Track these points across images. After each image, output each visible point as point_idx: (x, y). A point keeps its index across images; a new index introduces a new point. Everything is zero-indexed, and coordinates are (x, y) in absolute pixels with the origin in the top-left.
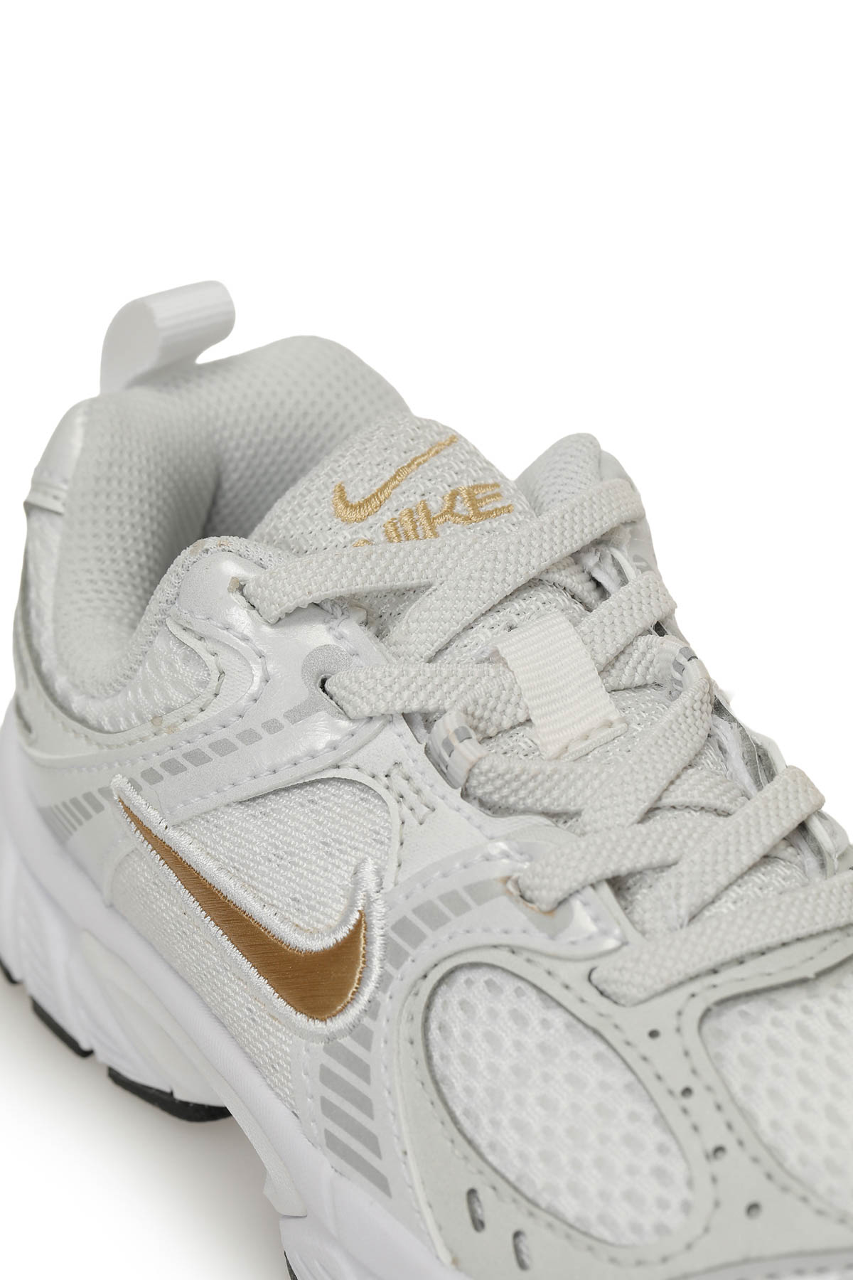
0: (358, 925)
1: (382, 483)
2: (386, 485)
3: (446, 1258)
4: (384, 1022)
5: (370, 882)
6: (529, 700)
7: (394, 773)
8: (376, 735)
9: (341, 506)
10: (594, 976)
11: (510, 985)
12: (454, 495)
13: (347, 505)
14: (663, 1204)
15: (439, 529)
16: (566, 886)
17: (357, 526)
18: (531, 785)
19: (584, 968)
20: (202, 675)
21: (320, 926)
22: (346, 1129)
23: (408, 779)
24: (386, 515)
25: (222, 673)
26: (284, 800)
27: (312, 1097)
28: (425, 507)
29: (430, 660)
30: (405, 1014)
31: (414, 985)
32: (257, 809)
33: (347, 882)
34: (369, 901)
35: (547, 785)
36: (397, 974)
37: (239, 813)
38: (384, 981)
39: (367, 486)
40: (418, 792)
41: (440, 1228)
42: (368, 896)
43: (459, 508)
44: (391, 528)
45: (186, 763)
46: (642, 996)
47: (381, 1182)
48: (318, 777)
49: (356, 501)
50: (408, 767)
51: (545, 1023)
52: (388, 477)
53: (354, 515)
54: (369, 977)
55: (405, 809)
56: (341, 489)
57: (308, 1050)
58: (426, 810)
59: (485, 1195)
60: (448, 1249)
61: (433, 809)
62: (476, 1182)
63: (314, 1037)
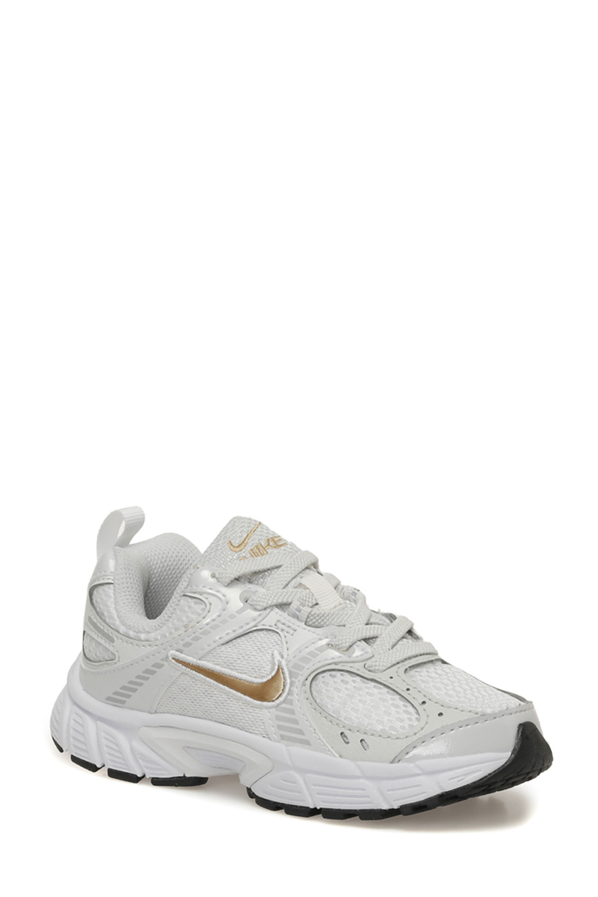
0: (278, 670)
1: (243, 539)
2: (245, 539)
3: (338, 756)
4: (296, 695)
5: (277, 657)
6: (317, 596)
7: (278, 624)
8: (269, 614)
9: (232, 547)
10: (366, 666)
11: (338, 674)
12: (268, 540)
13: (234, 547)
14: (410, 720)
15: (267, 550)
16: (351, 641)
17: (239, 553)
18: (327, 618)
19: (363, 664)
20: (203, 606)
21: (264, 675)
22: (289, 731)
23: (283, 624)
24: (248, 548)
25: (210, 604)
26: (239, 640)
27: (273, 727)
28: (261, 545)
29: (284, 588)
30: (302, 692)
31: (304, 682)
32: (230, 644)
33: (270, 659)
34: (280, 662)
35: (332, 617)
36: (297, 681)
37: (223, 648)
38: (292, 684)
39: (239, 540)
40: (289, 627)
41: (332, 748)
42: (279, 661)
43: (271, 544)
44: (251, 552)
45: (201, 636)
46: (384, 668)
47: (307, 743)
48: (249, 631)
49: (237, 545)
50: (283, 621)
51: (354, 681)
52: (245, 536)
53: (238, 549)
54: (287, 683)
55: (285, 633)
56: (230, 542)
57: (269, 712)
58: (293, 631)
59: (347, 733)
60: (338, 753)
61: (295, 631)
62: (343, 730)
63: (271, 708)
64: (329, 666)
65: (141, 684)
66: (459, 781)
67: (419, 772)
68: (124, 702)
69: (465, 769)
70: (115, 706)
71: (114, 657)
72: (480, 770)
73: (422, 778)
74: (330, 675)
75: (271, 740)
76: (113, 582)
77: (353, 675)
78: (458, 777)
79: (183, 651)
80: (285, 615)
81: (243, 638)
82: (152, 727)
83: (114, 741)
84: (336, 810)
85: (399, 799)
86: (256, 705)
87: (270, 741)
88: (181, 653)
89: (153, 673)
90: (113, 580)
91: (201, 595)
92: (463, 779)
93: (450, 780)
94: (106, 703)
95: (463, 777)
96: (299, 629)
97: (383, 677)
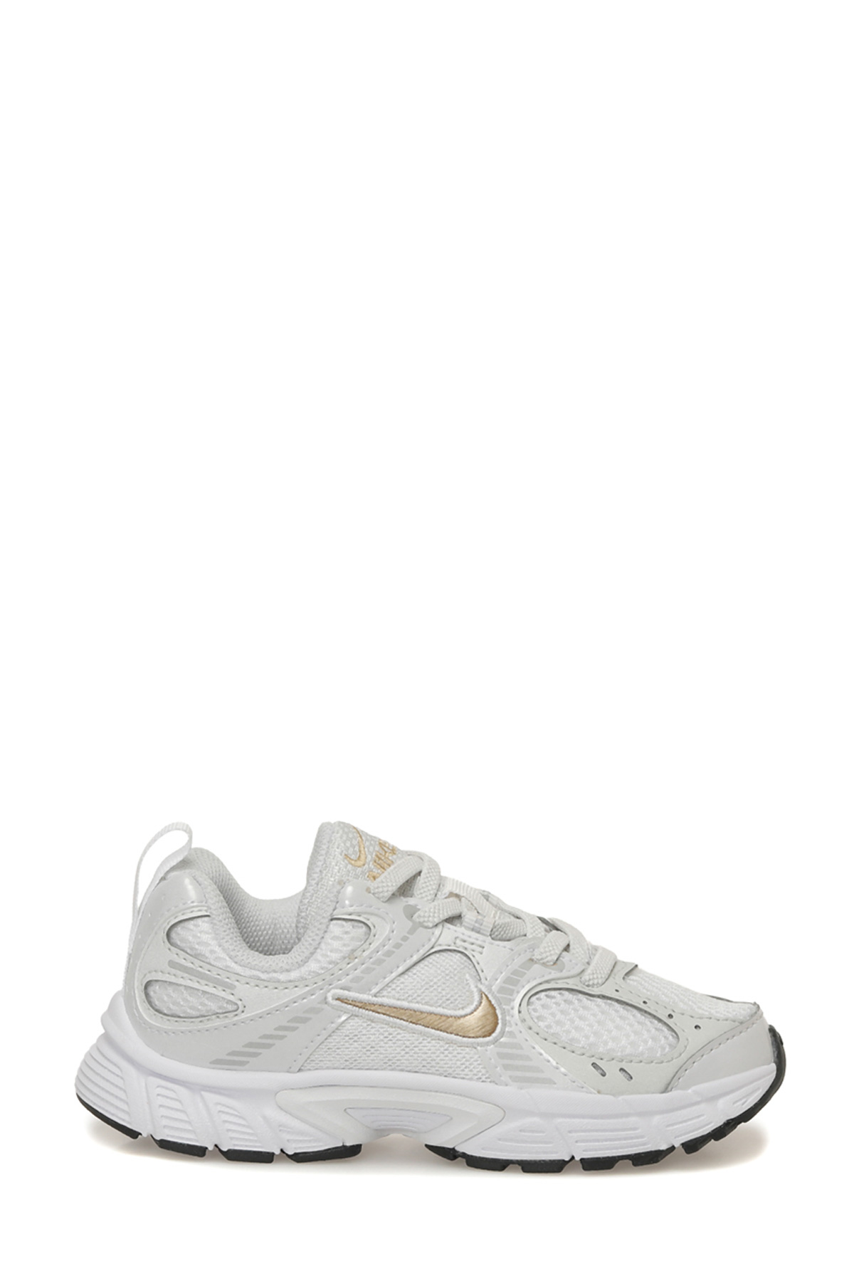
0: (483, 997)
3: (595, 1092)
4: (514, 1025)
5: (473, 982)
7: (458, 941)
8: (442, 931)
10: (583, 980)
11: (556, 993)
19: (579, 978)
21: (464, 1005)
22: (520, 1071)
23: (465, 941)
25: (374, 926)
27: (497, 1067)
29: (434, 899)
31: (518, 1009)
32: (409, 973)
34: (479, 989)
36: (510, 1008)
37: (403, 978)
38: (505, 1012)
40: (473, 944)
41: (586, 1083)
42: (476, 987)
46: (603, 981)
47: (548, 1081)
48: (428, 953)
50: (463, 937)
51: (577, 999)
55: (471, 951)
57: (486, 1050)
58: (480, 948)
59: (599, 1063)
60: (594, 1089)
61: (483, 947)
62: (593, 1060)
63: (488, 1044)
64: (541, 986)
65: (282, 1037)
66: (743, 1104)
67: (699, 1099)
68: (242, 1064)
69: (744, 1089)
70: (227, 1070)
71: (236, 1007)
72: (759, 1089)
73: (703, 1106)
74: (547, 996)
75: (496, 1084)
76: (208, 914)
77: (574, 993)
78: (741, 1100)
79: (351, 988)
80: (462, 929)
81: (421, 965)
82: (297, 1089)
83: (236, 1113)
84: (604, 1158)
85: (681, 1135)
86: (468, 1043)
87: (496, 1086)
88: (349, 991)
89: (304, 1020)
90: (206, 911)
91: (360, 916)
92: (746, 1101)
93: (734, 1103)
94: (214, 1068)
95: (743, 1101)
96: (486, 945)
97: (608, 990)
